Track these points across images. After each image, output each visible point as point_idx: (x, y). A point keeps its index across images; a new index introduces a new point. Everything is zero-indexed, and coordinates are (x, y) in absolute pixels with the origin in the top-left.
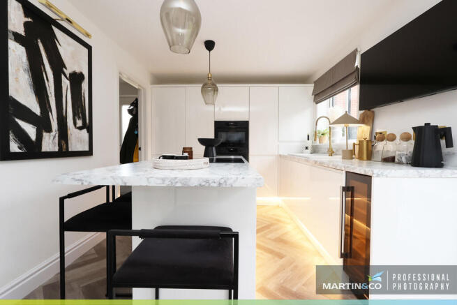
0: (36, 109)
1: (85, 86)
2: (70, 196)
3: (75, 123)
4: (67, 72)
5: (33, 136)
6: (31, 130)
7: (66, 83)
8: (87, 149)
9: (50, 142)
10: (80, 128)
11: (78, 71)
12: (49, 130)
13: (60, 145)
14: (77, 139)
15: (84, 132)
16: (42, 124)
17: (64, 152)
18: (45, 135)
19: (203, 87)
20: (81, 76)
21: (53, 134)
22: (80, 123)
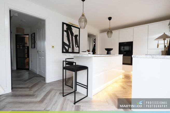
0: (68, 44)
1: (78, 37)
2: (68, 59)
3: (76, 46)
4: (74, 35)
5: (67, 49)
6: (67, 48)
7: (74, 38)
8: (78, 52)
9: (70, 50)
10: (77, 47)
11: (76, 34)
12: (70, 48)
13: (72, 51)
14: (76, 49)
15: (78, 48)
16: (69, 46)
17: (73, 52)
18: (69, 48)
19: (107, 33)
20: (77, 35)
21: (71, 48)
22: (77, 46)
